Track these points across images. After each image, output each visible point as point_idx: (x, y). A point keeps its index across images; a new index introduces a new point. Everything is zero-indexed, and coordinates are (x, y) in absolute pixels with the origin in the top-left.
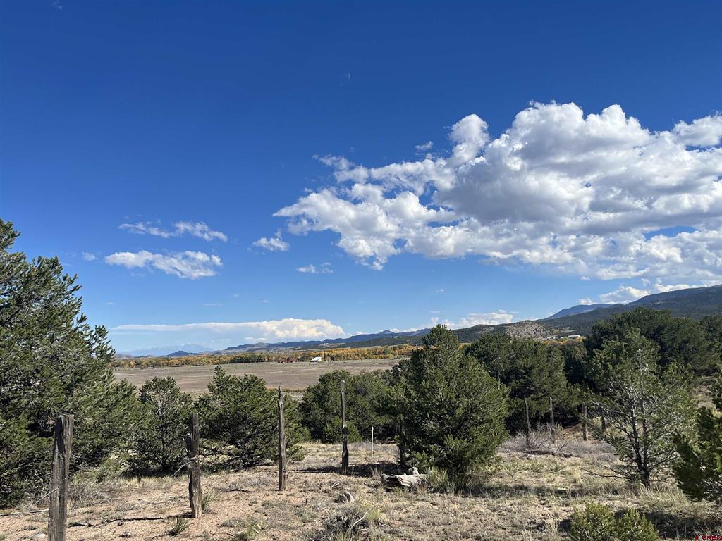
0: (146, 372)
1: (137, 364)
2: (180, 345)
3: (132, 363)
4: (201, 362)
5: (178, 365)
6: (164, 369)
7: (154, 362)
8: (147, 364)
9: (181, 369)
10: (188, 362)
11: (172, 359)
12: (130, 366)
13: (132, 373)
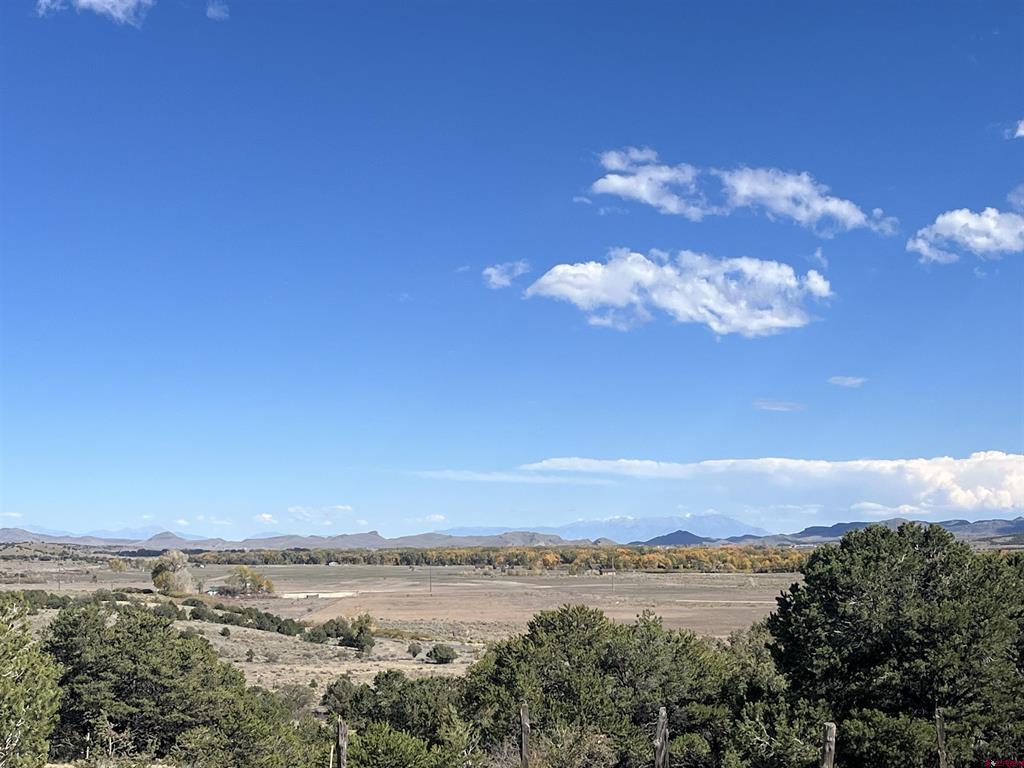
0: (582, 581)
1: (567, 561)
2: (681, 516)
3: (551, 558)
4: (722, 563)
5: (663, 568)
6: (623, 576)
7: (604, 556)
8: (587, 562)
9: (669, 580)
10: (691, 563)
11: (650, 552)
12: (545, 563)
13: (546, 582)
